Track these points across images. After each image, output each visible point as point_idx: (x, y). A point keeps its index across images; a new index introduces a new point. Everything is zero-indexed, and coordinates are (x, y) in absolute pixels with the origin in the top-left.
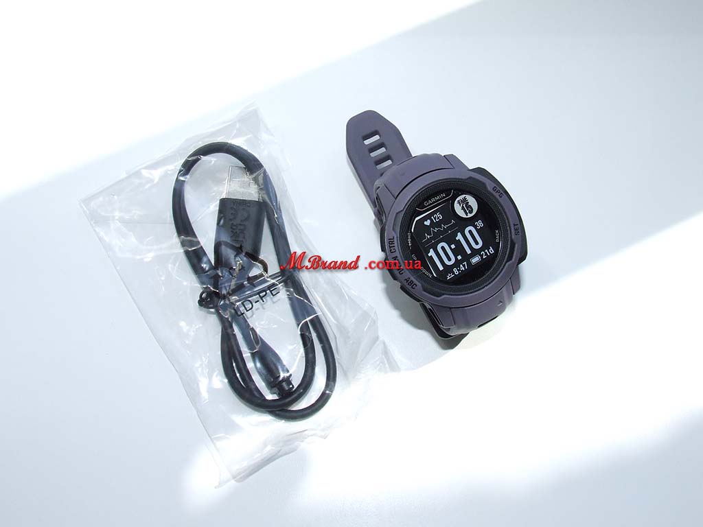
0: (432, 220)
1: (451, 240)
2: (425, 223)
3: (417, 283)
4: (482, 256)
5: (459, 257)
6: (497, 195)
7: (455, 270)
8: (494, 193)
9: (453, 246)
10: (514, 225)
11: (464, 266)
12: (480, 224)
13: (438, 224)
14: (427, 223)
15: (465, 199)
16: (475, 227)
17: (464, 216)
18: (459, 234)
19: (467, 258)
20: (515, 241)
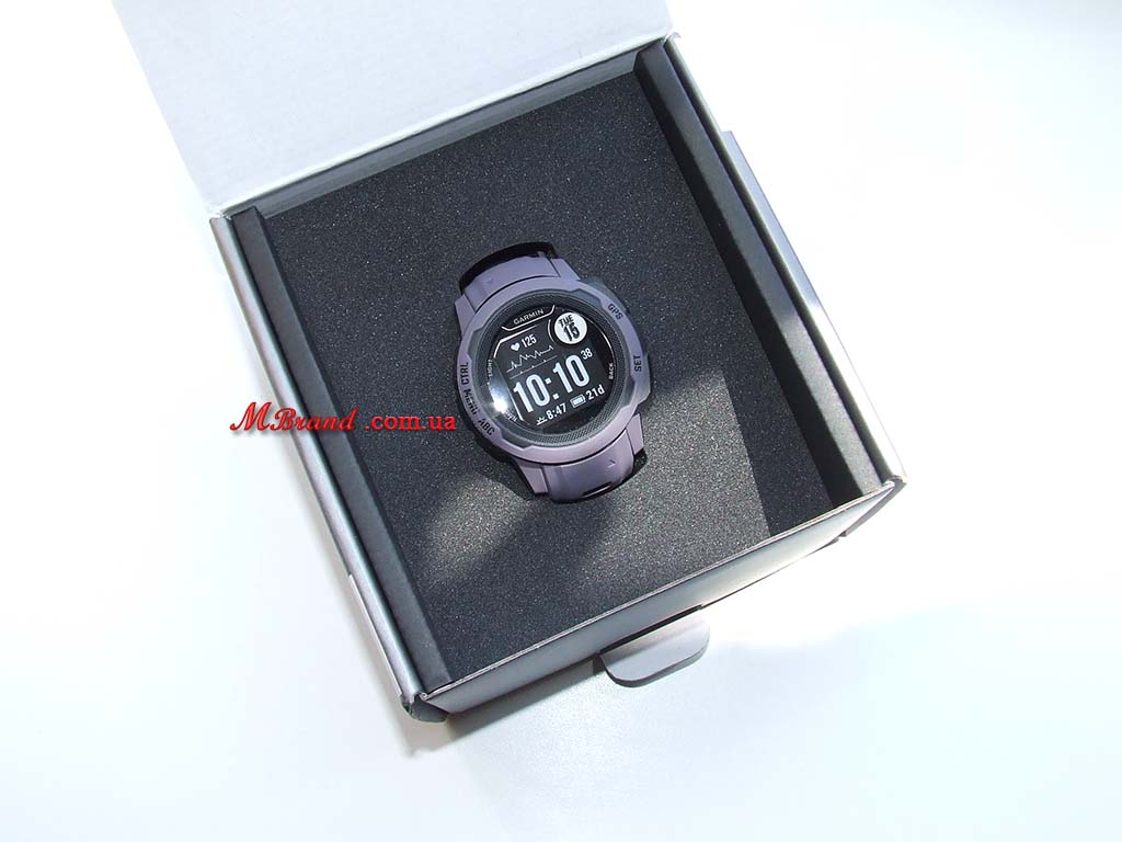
0: (521, 344)
1: (546, 372)
2: (513, 347)
3: (495, 427)
4: (587, 396)
5: (556, 396)
6: (613, 315)
7: (549, 413)
8: (609, 312)
9: (548, 381)
10: (635, 357)
11: (561, 408)
12: (588, 353)
13: (530, 350)
14: (516, 347)
15: (570, 318)
16: (581, 356)
17: (567, 341)
18: (558, 365)
19: (566, 397)
20: (635, 379)
